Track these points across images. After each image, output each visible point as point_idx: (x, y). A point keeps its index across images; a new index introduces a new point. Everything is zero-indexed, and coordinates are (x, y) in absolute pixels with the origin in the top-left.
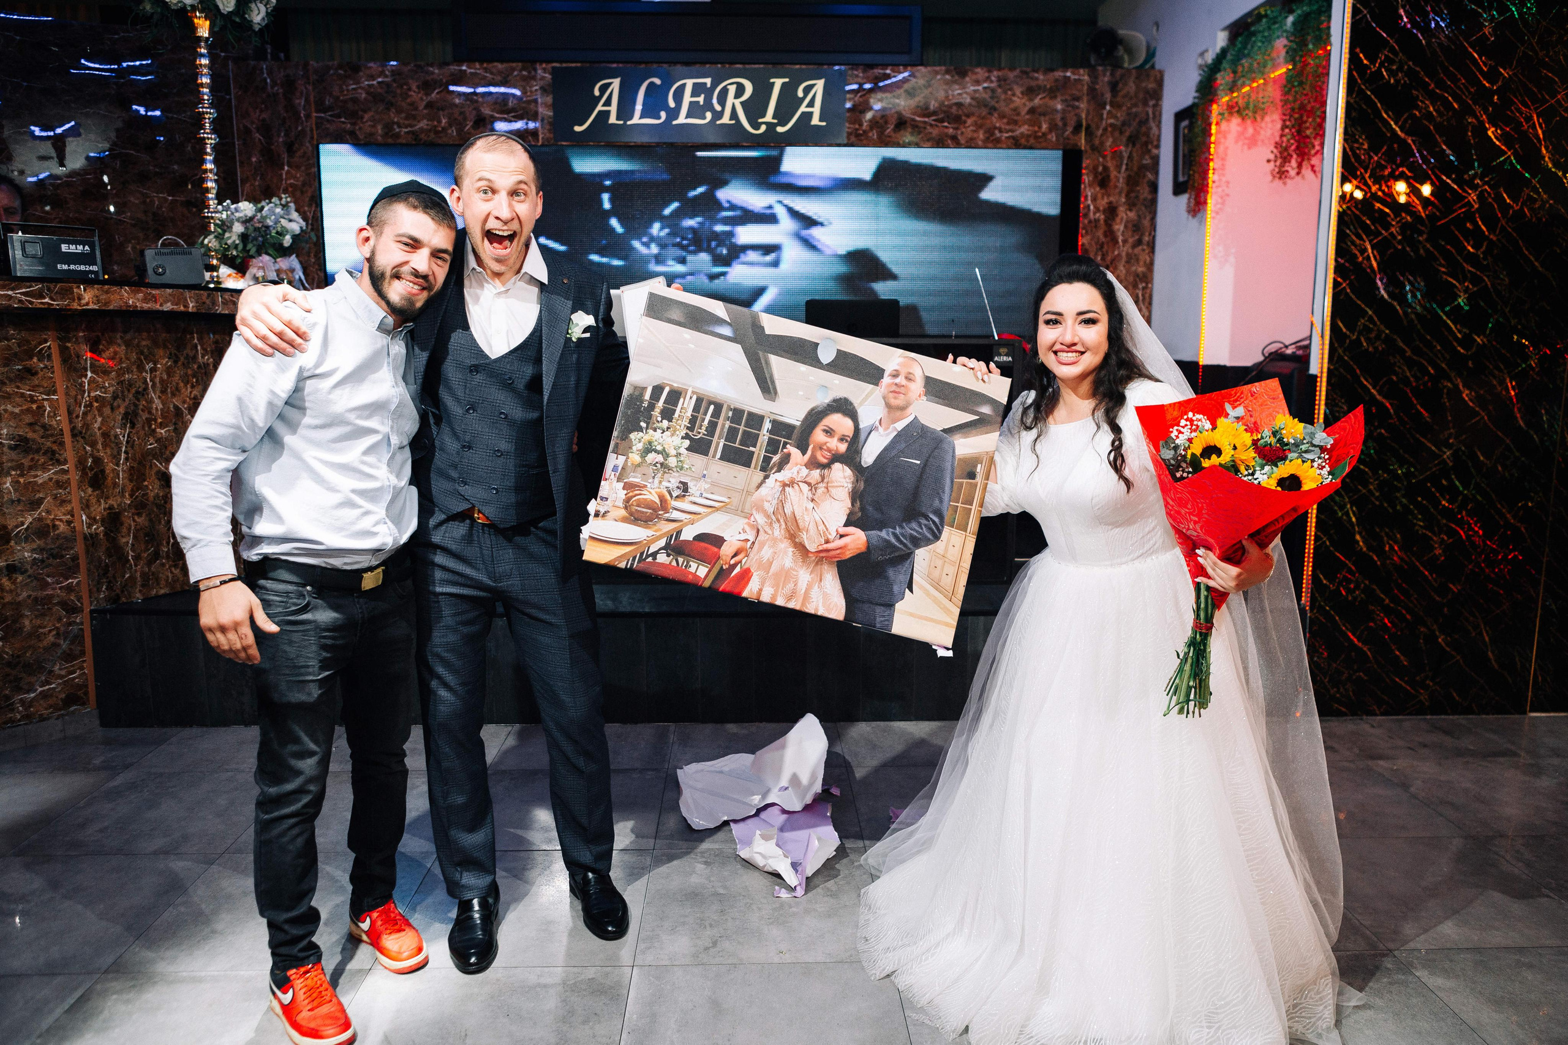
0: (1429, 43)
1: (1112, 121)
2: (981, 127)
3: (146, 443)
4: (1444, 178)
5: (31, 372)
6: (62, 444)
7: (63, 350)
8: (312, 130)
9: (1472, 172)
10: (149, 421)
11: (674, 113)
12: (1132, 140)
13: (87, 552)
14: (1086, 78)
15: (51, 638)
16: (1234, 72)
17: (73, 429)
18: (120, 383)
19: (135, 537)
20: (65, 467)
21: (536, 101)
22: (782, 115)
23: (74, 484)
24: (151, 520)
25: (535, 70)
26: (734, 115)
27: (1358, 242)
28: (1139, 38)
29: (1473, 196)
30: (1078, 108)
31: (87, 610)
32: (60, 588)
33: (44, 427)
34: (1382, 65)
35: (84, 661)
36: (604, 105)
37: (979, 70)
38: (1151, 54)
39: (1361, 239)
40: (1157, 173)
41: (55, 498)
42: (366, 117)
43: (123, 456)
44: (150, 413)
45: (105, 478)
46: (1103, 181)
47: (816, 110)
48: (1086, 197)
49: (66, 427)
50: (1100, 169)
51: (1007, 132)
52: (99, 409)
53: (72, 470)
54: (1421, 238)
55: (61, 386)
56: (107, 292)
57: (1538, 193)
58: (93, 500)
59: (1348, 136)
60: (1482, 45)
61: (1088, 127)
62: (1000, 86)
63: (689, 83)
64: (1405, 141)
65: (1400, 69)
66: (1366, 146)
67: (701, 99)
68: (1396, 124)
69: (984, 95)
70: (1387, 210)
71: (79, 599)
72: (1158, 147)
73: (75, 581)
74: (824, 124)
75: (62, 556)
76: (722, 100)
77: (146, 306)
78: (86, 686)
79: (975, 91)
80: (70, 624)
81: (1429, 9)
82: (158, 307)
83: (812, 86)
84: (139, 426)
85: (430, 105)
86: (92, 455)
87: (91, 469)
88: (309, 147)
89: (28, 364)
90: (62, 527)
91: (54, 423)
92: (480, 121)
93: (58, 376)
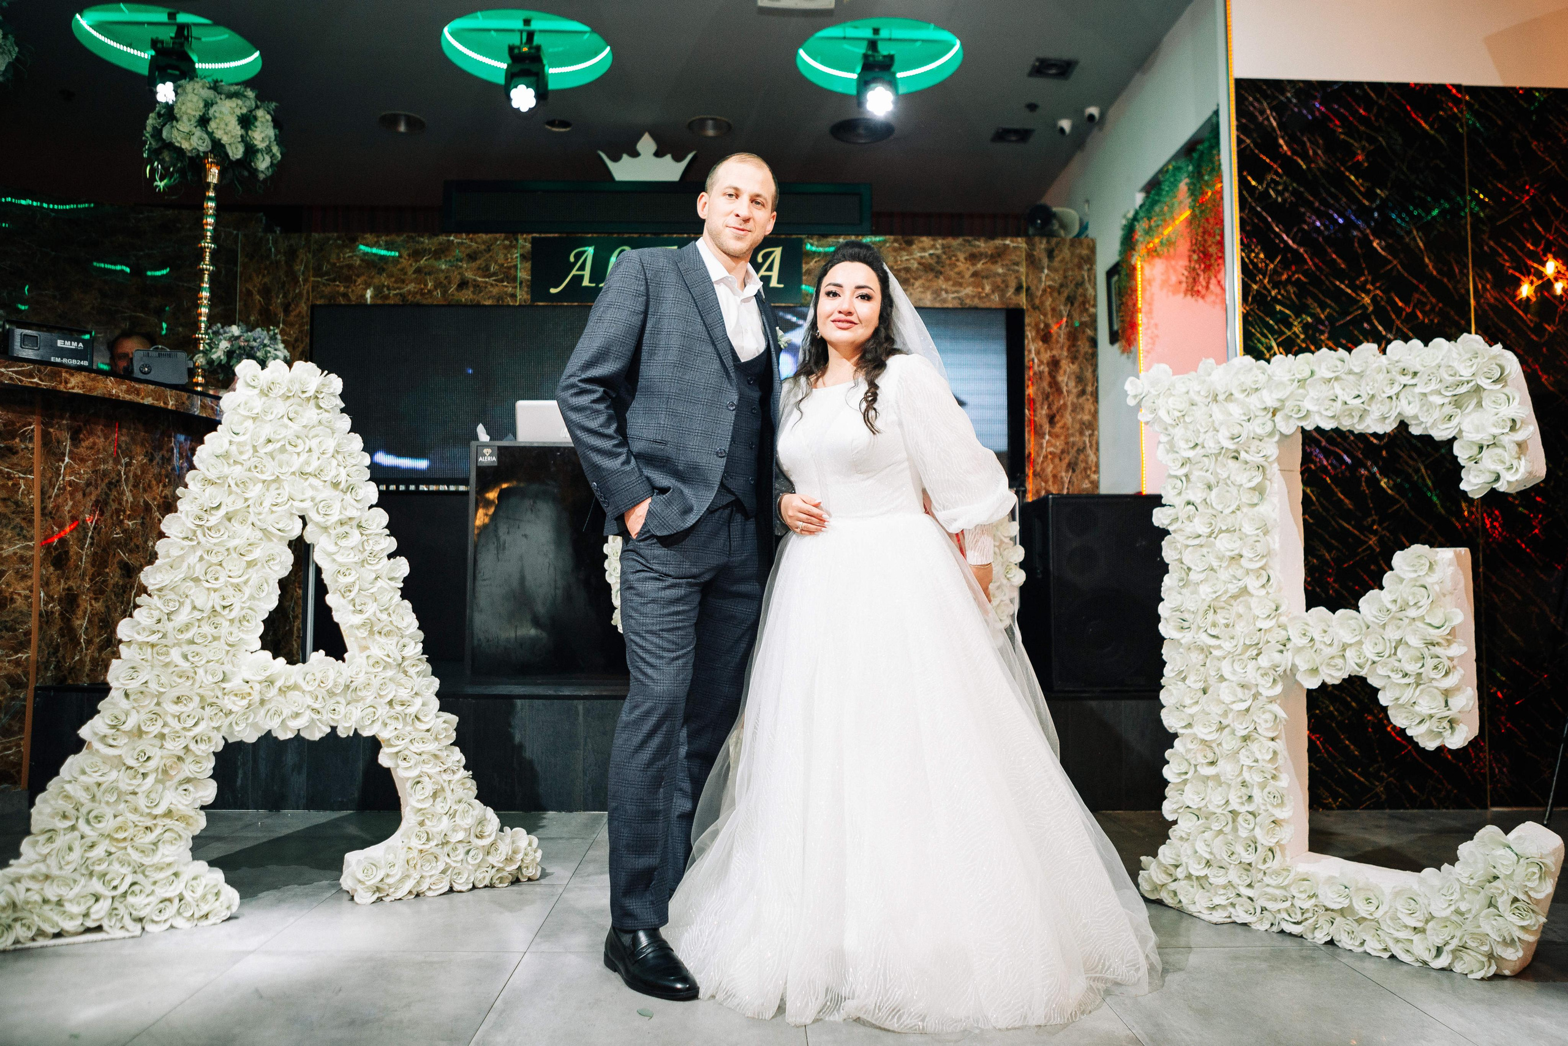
0: (1309, 168)
1: (1050, 283)
2: (928, 288)
3: (112, 533)
4: (1338, 283)
5: (12, 451)
6: (31, 522)
7: (45, 435)
8: (308, 292)
9: (1363, 279)
10: (117, 512)
12: (1071, 300)
13: (41, 628)
14: (1024, 245)
16: (1149, 219)
17: (43, 509)
18: (95, 472)
19: (90, 621)
20: (31, 544)
21: (516, 266)
23: (37, 561)
24: (107, 607)
25: (517, 240)
27: (1263, 340)
28: (1071, 214)
29: (1367, 300)
30: (1018, 271)
31: (32, 686)
32: (9, 661)
33: (16, 503)
34: (1268, 185)
35: (21, 739)
36: (578, 270)
37: (924, 239)
38: (1084, 227)
39: (1266, 337)
40: (1095, 329)
41: (17, 572)
42: (359, 281)
43: (88, 541)
44: (120, 504)
45: (68, 559)
46: (1046, 337)
47: (775, 274)
48: (1030, 351)
49: (37, 506)
50: (1042, 326)
51: (953, 292)
52: (72, 494)
53: (37, 548)
54: (1323, 337)
55: (38, 467)
56: (93, 380)
57: (1427, 298)
58: (54, 579)
59: (1245, 246)
60: (1356, 169)
61: (1028, 289)
62: (944, 253)
64: (1296, 251)
65: (1286, 189)
66: (1262, 256)
68: (1288, 236)
69: (930, 261)
70: (1287, 312)
71: (26, 674)
72: (1095, 306)
73: (25, 656)
74: (782, 286)
75: (15, 630)
77: (128, 397)
78: (20, 765)
79: (922, 257)
80: (13, 699)
81: (1305, 139)
82: (138, 400)
83: (771, 253)
84: (107, 514)
85: (417, 271)
86: (58, 536)
87: (56, 548)
88: (304, 307)
89: (10, 443)
90: (19, 601)
91: (26, 501)
92: (463, 284)
93: (37, 458)
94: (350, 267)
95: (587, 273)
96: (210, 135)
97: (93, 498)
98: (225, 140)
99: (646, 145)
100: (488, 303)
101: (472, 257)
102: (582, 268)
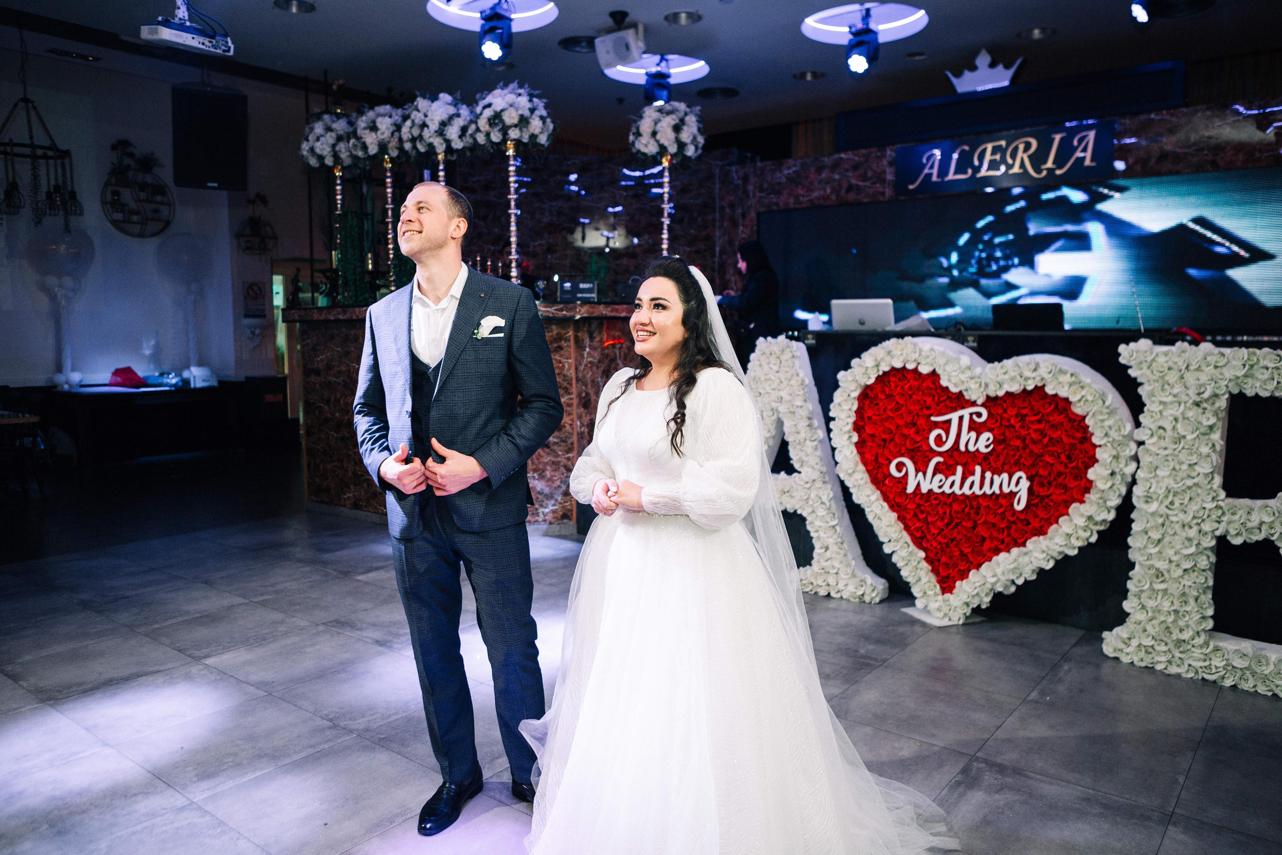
5: (560, 348)
6: (571, 385)
7: (576, 338)
8: (756, 204)
11: (977, 169)
13: (578, 440)
15: (558, 483)
17: (577, 377)
18: (602, 354)
20: (572, 396)
21: (885, 171)
22: (1060, 161)
23: (575, 405)
25: (886, 151)
26: (1022, 165)
32: (564, 458)
33: (564, 376)
36: (929, 169)
42: (785, 193)
45: (590, 403)
47: (1088, 155)
49: (574, 376)
52: (591, 368)
53: (575, 398)
55: (573, 356)
56: (593, 308)
58: (584, 415)
63: (989, 147)
67: (998, 157)
74: (1094, 164)
75: (566, 442)
76: (1014, 156)
82: (618, 315)
83: (1085, 137)
85: (820, 182)
86: (585, 392)
87: (584, 398)
88: (753, 214)
89: (559, 344)
90: (568, 427)
91: (568, 374)
92: (850, 188)
93: (572, 350)
94: (780, 184)
95: (935, 171)
96: (657, 141)
97: (602, 368)
98: (666, 143)
99: (983, 60)
100: (866, 200)
101: (856, 167)
102: (932, 167)
